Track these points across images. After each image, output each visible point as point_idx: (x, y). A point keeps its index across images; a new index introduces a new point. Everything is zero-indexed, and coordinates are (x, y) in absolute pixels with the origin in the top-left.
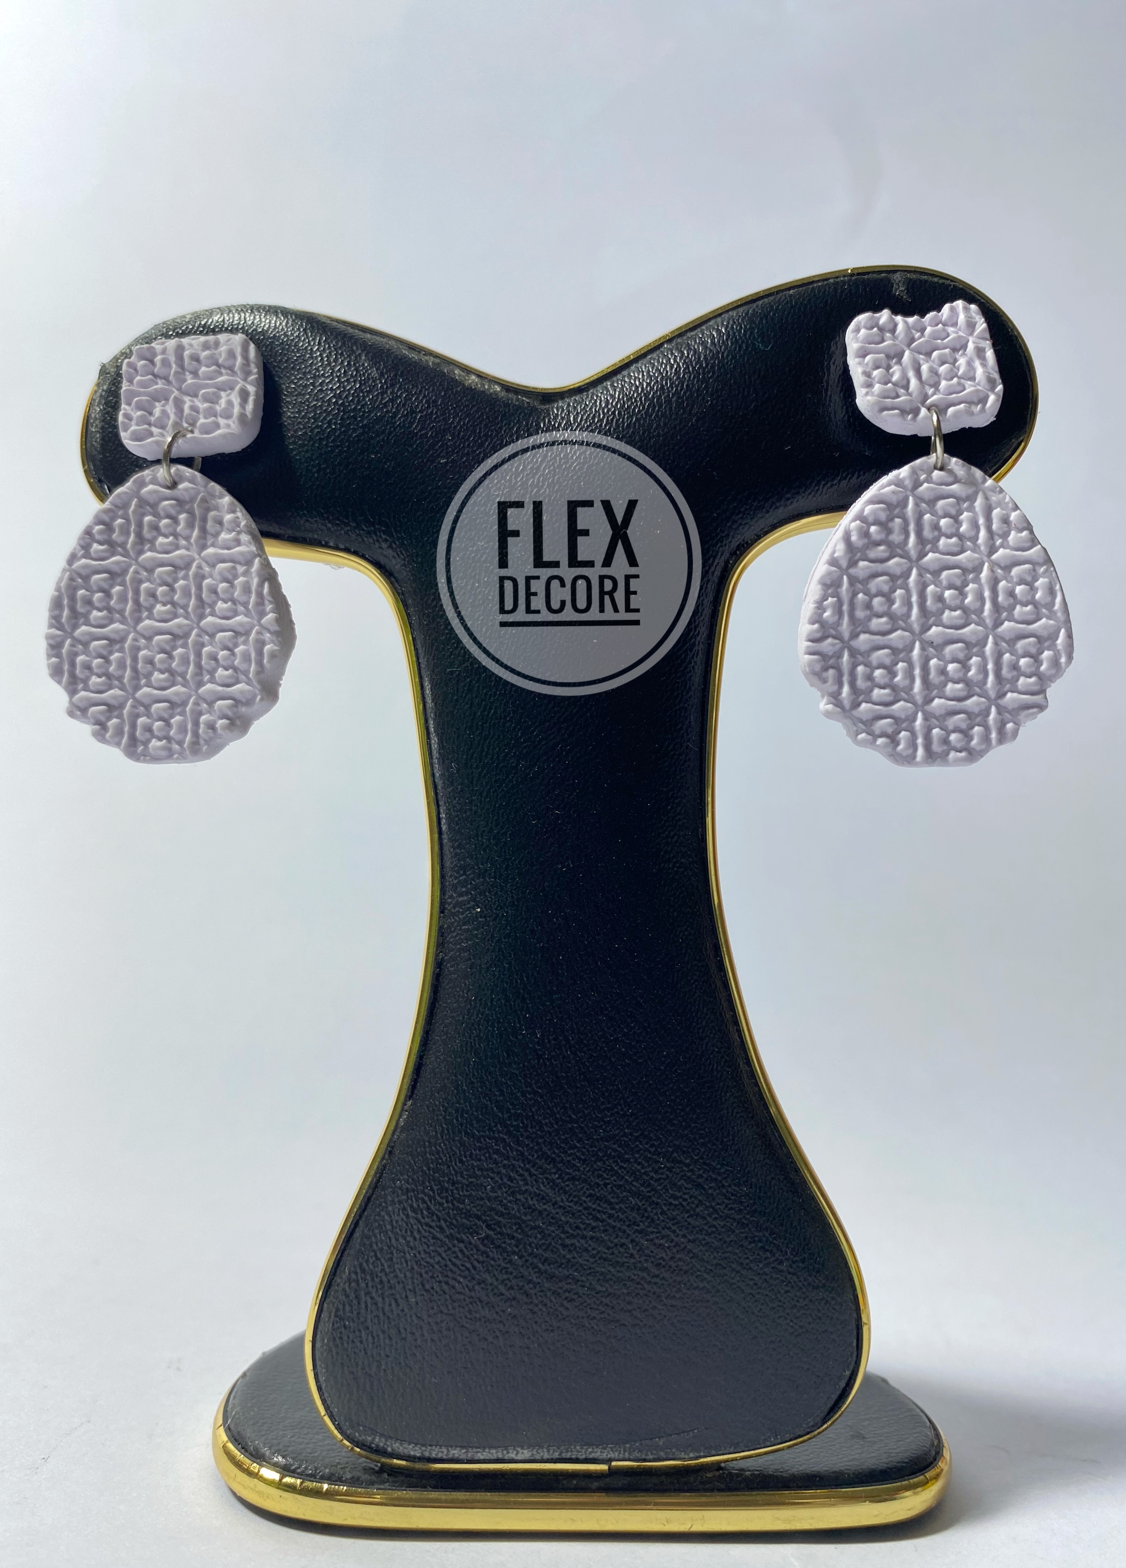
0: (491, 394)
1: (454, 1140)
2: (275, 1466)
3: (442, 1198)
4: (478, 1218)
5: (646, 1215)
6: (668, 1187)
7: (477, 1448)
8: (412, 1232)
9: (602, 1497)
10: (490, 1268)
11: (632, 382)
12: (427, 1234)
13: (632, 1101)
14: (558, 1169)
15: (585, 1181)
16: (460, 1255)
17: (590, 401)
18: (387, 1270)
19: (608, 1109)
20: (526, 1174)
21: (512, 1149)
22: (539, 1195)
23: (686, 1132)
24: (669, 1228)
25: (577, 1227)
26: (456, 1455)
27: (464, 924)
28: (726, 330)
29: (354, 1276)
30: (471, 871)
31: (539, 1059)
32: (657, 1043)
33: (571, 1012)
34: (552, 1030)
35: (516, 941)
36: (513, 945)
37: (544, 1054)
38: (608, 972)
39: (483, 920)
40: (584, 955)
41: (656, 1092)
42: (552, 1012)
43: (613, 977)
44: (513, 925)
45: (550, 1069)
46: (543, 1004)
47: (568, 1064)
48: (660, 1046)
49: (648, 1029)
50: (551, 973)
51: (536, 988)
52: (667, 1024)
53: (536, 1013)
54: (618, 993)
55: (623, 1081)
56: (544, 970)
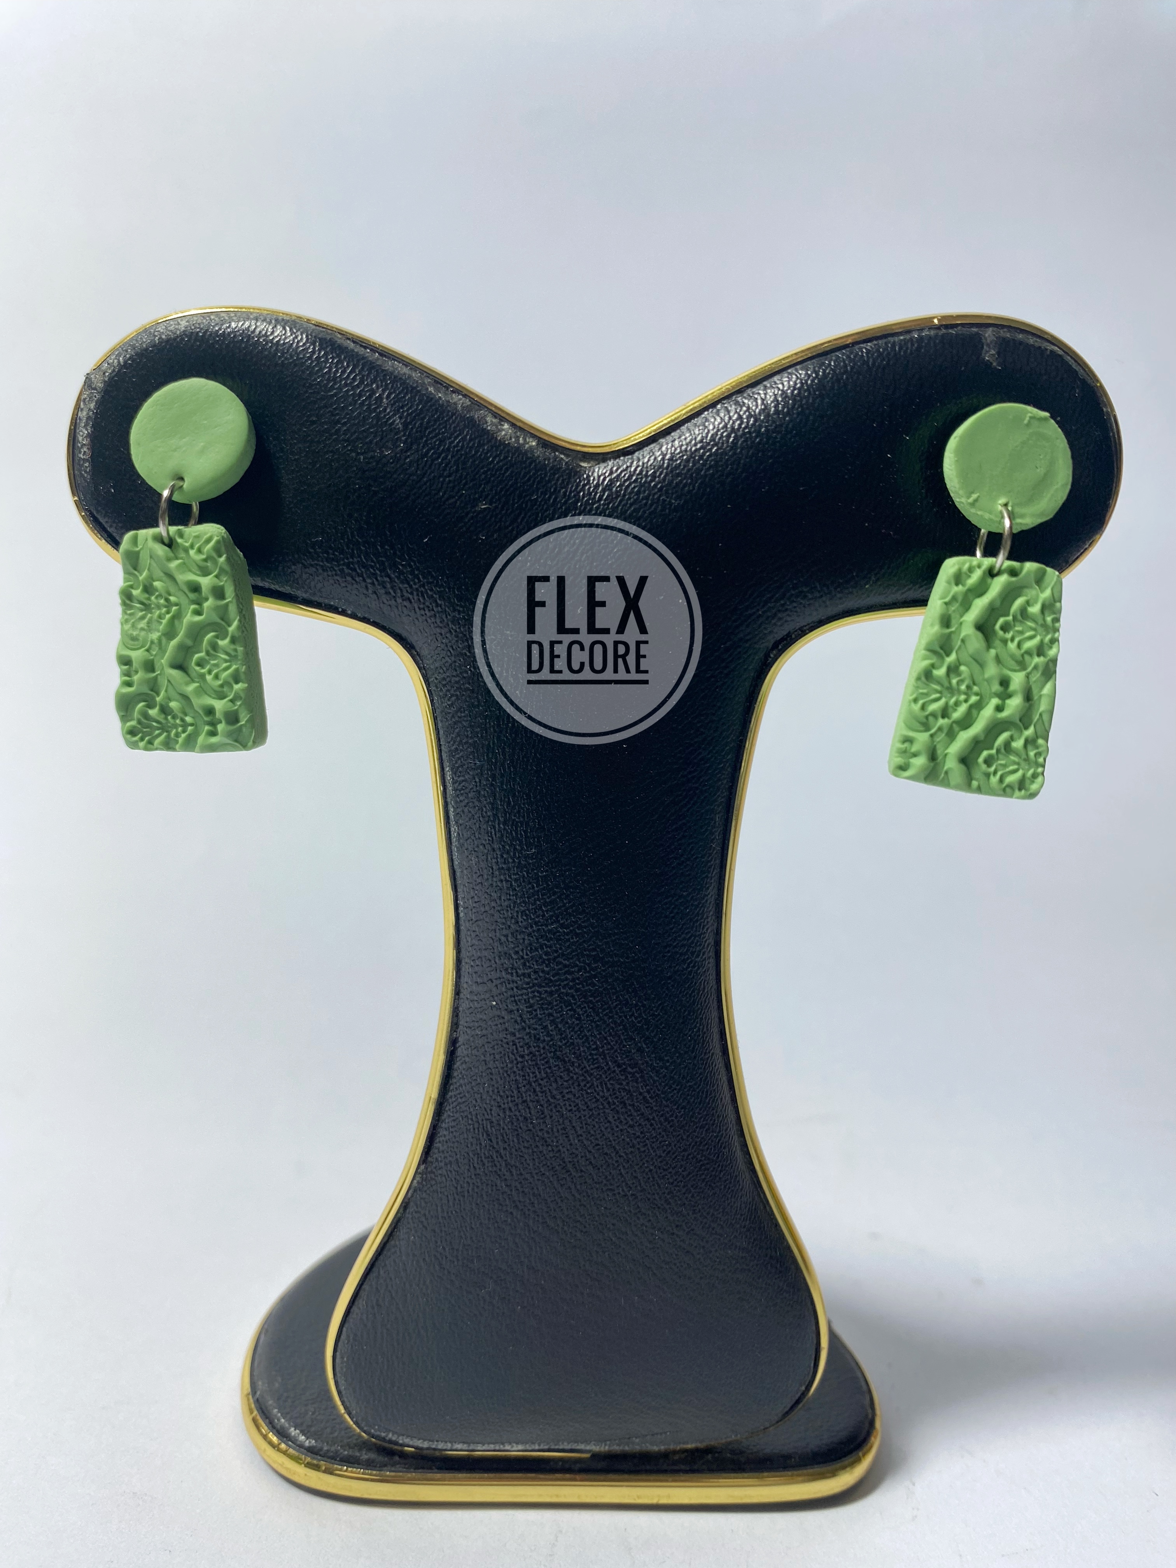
0: (526, 451)
2: (299, 1448)
3: (452, 1256)
4: (486, 1275)
5: (639, 1276)
6: (661, 1254)
7: (477, 1443)
10: (495, 1315)
12: (438, 1284)
13: (633, 1184)
15: (585, 1249)
20: (531, 1241)
21: (519, 1221)
25: (576, 1286)
27: (480, 1012)
29: (371, 1310)
30: (488, 964)
31: (547, 1146)
32: (660, 1134)
33: (580, 1105)
34: (561, 1121)
35: (530, 1037)
36: (527, 1041)
37: (552, 1141)
38: (617, 1070)
39: (498, 1013)
40: (596, 1055)
41: (656, 1176)
42: (562, 1104)
43: (622, 1075)
44: (527, 1021)
45: (557, 1155)
46: (554, 1097)
47: (574, 1151)
48: (663, 1137)
49: (652, 1121)
50: (562, 1070)
51: (547, 1082)
52: (672, 1116)
53: (545, 1105)
54: (626, 1090)
55: (626, 1167)
56: (556, 1066)
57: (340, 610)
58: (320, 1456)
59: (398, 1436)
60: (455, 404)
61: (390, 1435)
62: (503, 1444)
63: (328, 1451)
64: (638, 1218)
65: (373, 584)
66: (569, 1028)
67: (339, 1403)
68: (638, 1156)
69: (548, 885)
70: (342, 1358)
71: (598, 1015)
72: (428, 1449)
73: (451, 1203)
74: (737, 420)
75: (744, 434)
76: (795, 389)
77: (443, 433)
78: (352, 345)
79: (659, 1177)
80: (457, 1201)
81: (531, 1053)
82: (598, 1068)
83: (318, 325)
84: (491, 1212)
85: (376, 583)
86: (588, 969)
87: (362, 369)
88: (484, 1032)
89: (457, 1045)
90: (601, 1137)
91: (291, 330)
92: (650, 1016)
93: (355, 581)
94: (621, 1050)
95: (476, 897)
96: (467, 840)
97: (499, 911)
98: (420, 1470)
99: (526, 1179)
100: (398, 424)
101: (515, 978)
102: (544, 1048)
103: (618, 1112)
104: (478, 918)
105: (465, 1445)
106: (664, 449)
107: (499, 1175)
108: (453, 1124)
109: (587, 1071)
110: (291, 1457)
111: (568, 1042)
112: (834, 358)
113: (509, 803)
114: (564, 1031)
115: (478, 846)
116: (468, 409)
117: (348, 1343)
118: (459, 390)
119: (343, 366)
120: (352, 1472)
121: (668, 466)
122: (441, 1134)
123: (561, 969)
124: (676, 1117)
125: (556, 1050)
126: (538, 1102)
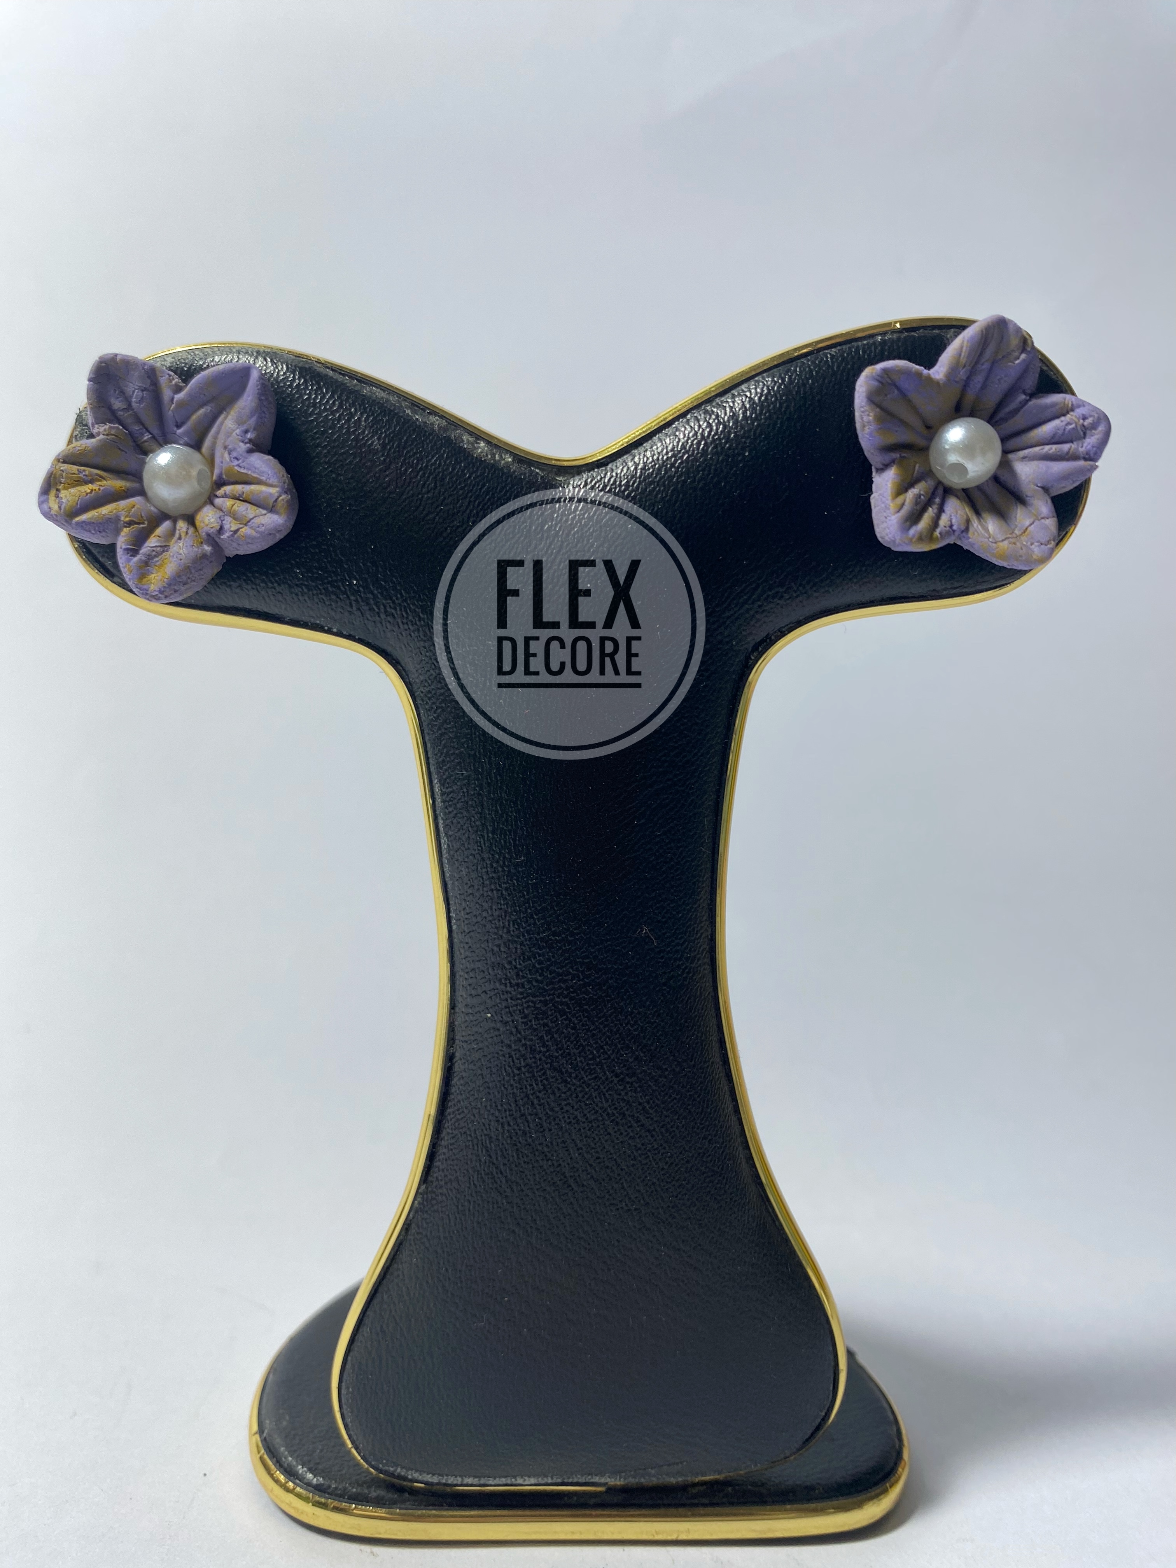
0: (502, 468)
1: (466, 1228)
3: (456, 1278)
4: (490, 1296)
5: (646, 1295)
6: (668, 1271)
7: (488, 1477)
12: (442, 1307)
14: (566, 1257)
15: (590, 1267)
20: (534, 1260)
21: (521, 1239)
22: (545, 1278)
24: (667, 1306)
25: (582, 1306)
27: (475, 1026)
29: (375, 1337)
30: (482, 975)
31: (547, 1160)
32: (662, 1145)
33: (579, 1118)
34: (560, 1133)
35: (526, 1049)
36: (523, 1052)
37: (552, 1155)
38: (615, 1080)
39: (493, 1025)
40: (593, 1065)
41: (659, 1189)
42: (561, 1117)
43: (620, 1085)
44: (523, 1033)
45: (558, 1169)
46: (552, 1110)
47: (575, 1165)
48: (665, 1148)
49: (654, 1133)
50: (560, 1081)
51: (545, 1094)
52: (672, 1127)
53: (544, 1118)
54: (625, 1100)
55: (629, 1180)
56: (553, 1077)
57: (326, 628)
58: (328, 1494)
59: (407, 1471)
60: (432, 424)
61: (399, 1470)
62: (515, 1477)
63: (336, 1488)
64: (644, 1234)
65: (356, 601)
66: (565, 1038)
67: (346, 1437)
68: (640, 1169)
69: (539, 892)
70: (348, 1388)
71: (593, 1024)
72: (438, 1484)
73: (452, 1224)
74: (706, 427)
75: (714, 440)
76: (762, 395)
77: (421, 452)
78: (331, 373)
79: (662, 1190)
80: (458, 1220)
81: (527, 1065)
82: (596, 1078)
83: (299, 356)
84: (494, 1231)
85: (360, 600)
86: (581, 977)
87: (341, 395)
88: (481, 1045)
89: (454, 1061)
90: (601, 1150)
91: (272, 361)
92: (647, 1023)
93: (340, 599)
94: (618, 1059)
95: (467, 908)
96: (456, 851)
97: (490, 921)
98: (431, 1507)
99: (527, 1195)
100: (376, 445)
101: (508, 989)
102: (540, 1059)
103: (617, 1124)
104: (470, 930)
105: (477, 1479)
106: (636, 459)
107: (499, 1192)
108: (453, 1141)
109: (584, 1082)
110: (299, 1496)
111: (564, 1052)
112: (799, 364)
113: (496, 811)
114: (560, 1041)
115: (468, 857)
116: (445, 429)
117: (352, 1373)
118: (434, 411)
119: (322, 392)
120: (361, 1510)
121: (641, 476)
122: (440, 1152)
123: (554, 978)
124: (678, 1127)
125: (552, 1061)
126: (536, 1115)
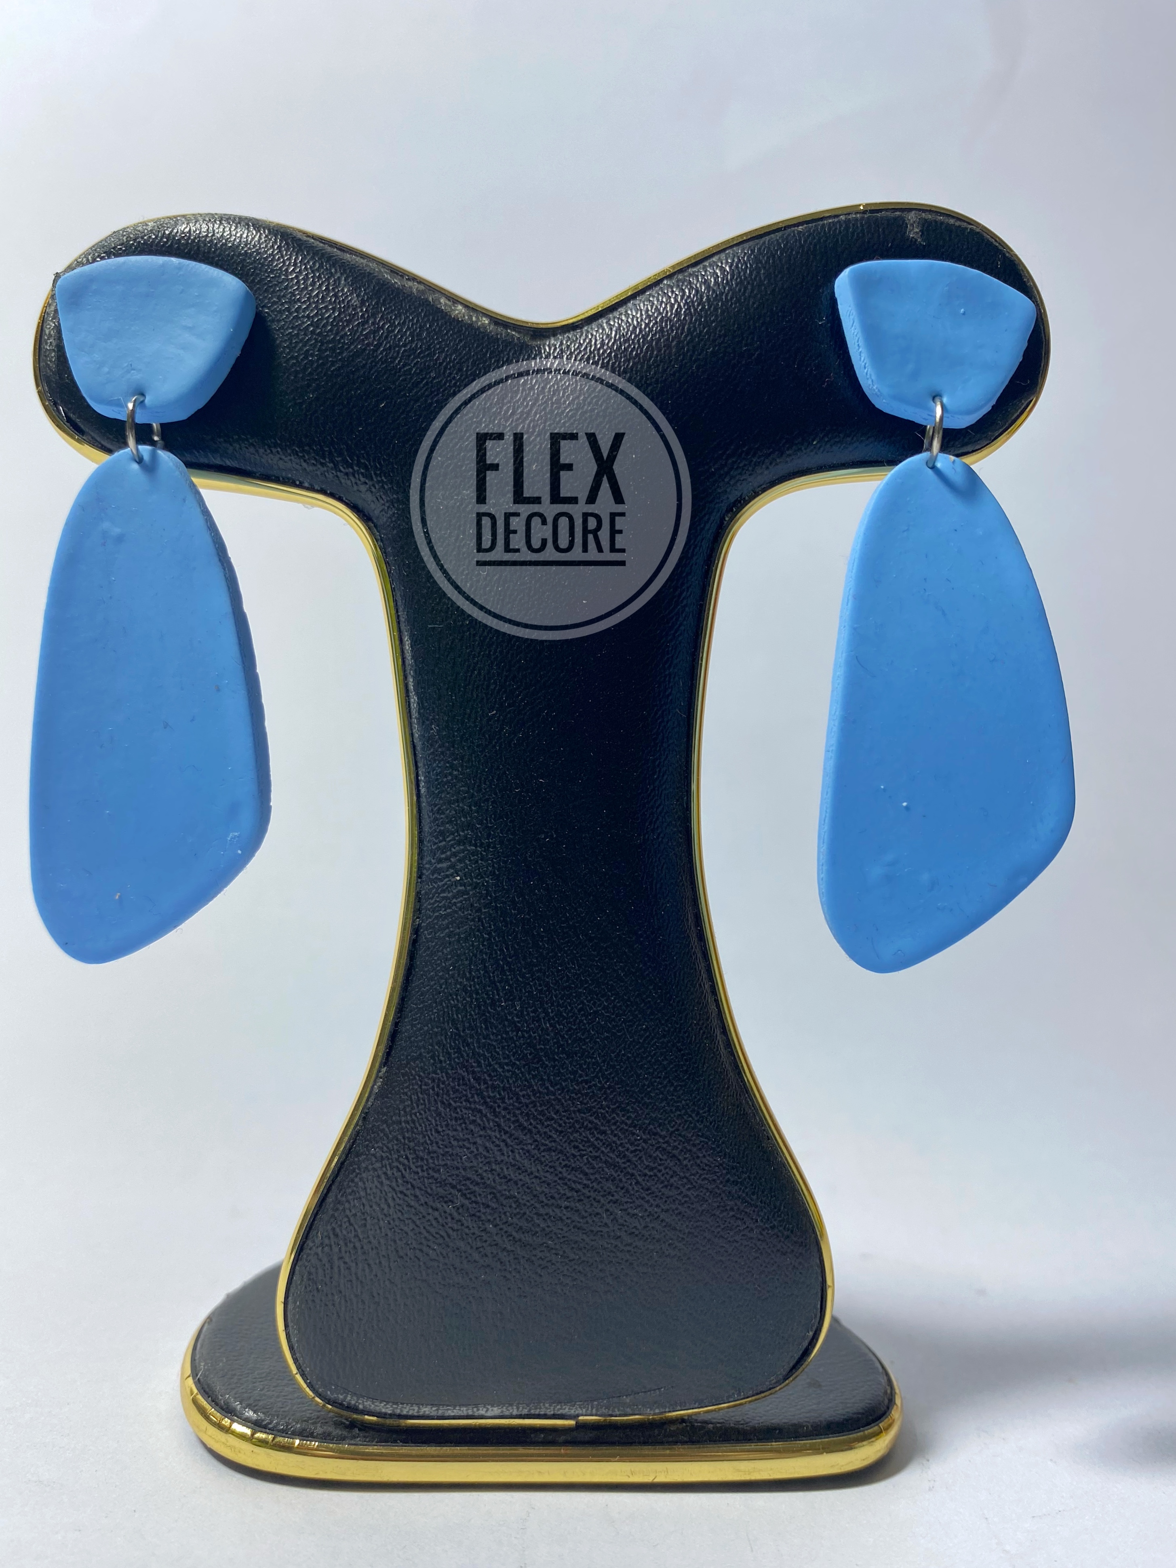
0: (479, 328)
1: (429, 1110)
2: (246, 1422)
3: (417, 1167)
4: (454, 1187)
5: (621, 1185)
6: (644, 1158)
7: (448, 1406)
8: (386, 1200)
9: (570, 1450)
10: (465, 1236)
11: (630, 320)
12: (401, 1202)
13: (610, 1074)
14: (536, 1141)
15: (561, 1152)
16: (434, 1223)
17: (584, 340)
18: (361, 1237)
19: (586, 1082)
20: (502, 1144)
21: (488, 1121)
22: (514, 1166)
23: (663, 1105)
24: (643, 1198)
25: (553, 1197)
26: (427, 1413)
27: (443, 891)
28: (730, 267)
29: (326, 1241)
30: (451, 837)
31: (517, 1031)
33: (551, 985)
34: (531, 1002)
35: (496, 912)
36: (493, 915)
37: (523, 1026)
38: (589, 944)
39: (462, 888)
41: (634, 1065)
42: (532, 984)
43: (594, 950)
44: (493, 894)
45: (528, 1041)
46: (523, 977)
47: (546, 1037)
48: (640, 1020)
49: (628, 1003)
50: (531, 945)
51: (516, 959)
52: (648, 997)
53: (515, 985)
54: (599, 967)
55: (602, 1054)
56: (524, 941)
57: (298, 483)
58: (270, 1430)
59: (358, 1399)
61: (349, 1398)
62: (476, 1406)
63: (278, 1424)
65: (329, 451)
67: (291, 1362)
68: (614, 1043)
70: (295, 1302)
71: (566, 885)
72: (391, 1416)
73: (414, 1105)
74: (679, 293)
76: (732, 264)
78: (312, 241)
79: (637, 1066)
80: (422, 1101)
81: (497, 928)
82: (568, 942)
83: (280, 226)
84: (459, 1110)
85: (333, 450)
87: (322, 258)
88: (449, 911)
89: (420, 932)
90: (575, 1021)
93: (313, 449)
94: (592, 922)
95: (436, 768)
97: (461, 780)
98: (383, 1444)
99: (495, 1070)
101: (479, 849)
102: (511, 922)
103: (591, 992)
104: (439, 791)
105: (434, 1409)
106: (611, 322)
107: (466, 1067)
108: (417, 1016)
109: (557, 947)
110: (236, 1434)
111: (536, 914)
112: (768, 239)
115: (439, 715)
117: (300, 1285)
118: (413, 278)
120: (306, 1445)
121: (615, 336)
122: (403, 1032)
124: (653, 998)
125: (524, 924)
126: (507, 981)
